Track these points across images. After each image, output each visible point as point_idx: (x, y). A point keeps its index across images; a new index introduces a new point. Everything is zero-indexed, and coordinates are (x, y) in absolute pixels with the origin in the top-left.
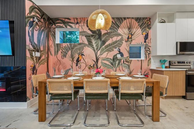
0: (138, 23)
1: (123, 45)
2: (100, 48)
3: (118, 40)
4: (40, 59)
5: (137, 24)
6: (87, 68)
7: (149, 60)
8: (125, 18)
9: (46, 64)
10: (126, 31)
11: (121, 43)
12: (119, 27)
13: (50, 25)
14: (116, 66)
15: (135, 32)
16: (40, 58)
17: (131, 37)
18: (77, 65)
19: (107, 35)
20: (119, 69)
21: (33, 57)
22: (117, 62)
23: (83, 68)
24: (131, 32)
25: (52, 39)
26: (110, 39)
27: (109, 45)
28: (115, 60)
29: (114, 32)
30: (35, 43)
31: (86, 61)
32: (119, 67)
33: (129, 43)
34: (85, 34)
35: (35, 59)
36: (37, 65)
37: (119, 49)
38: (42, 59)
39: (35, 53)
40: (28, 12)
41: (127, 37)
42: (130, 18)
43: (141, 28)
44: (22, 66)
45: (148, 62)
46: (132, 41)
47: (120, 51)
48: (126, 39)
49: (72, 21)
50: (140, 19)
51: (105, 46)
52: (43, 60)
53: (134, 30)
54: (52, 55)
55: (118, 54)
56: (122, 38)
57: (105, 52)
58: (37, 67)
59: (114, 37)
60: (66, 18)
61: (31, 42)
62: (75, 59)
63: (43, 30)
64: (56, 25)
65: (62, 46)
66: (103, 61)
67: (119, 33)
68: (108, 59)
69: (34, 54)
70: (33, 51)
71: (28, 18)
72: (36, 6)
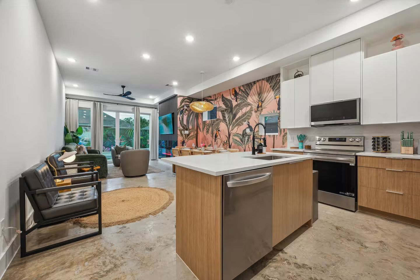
0: (270, 84)
1: (252, 116)
2: (232, 122)
3: (248, 112)
4: (188, 136)
5: (269, 86)
6: (222, 144)
7: (284, 136)
8: (255, 81)
9: (195, 139)
10: (256, 98)
11: (250, 115)
12: (249, 95)
14: (245, 143)
15: (266, 98)
17: (262, 105)
18: (215, 141)
19: (238, 107)
20: (248, 147)
22: (246, 138)
23: (219, 144)
24: (261, 99)
26: (240, 111)
27: (239, 118)
28: (245, 136)
29: (244, 102)
30: (184, 124)
31: (221, 136)
32: (248, 144)
33: (259, 112)
34: (221, 109)
35: (184, 136)
36: (186, 140)
37: (249, 122)
38: (190, 135)
39: (184, 131)
40: (180, 105)
41: (257, 106)
42: (260, 80)
43: (273, 91)
45: (283, 139)
46: (262, 110)
47: (249, 125)
48: (256, 108)
49: (212, 98)
50: (272, 78)
51: (236, 120)
52: (192, 136)
53: (265, 95)
54: (201, 131)
55: (247, 128)
56: (251, 108)
57: (235, 127)
59: (243, 108)
60: (209, 97)
61: (181, 124)
62: (214, 135)
65: (207, 123)
66: (233, 137)
67: (248, 102)
68: (239, 135)
69: (183, 133)
70: (183, 130)
71: (179, 109)
72: (186, 98)
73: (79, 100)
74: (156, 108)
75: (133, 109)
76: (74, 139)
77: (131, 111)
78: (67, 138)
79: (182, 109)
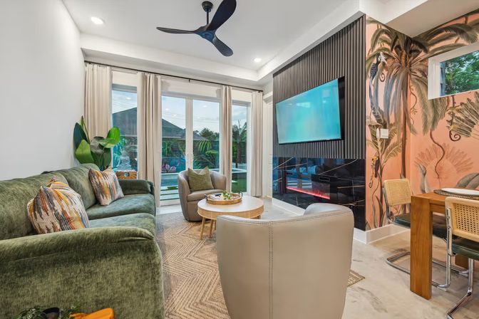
4: (388, 144)
9: (400, 154)
13: (410, 57)
16: (388, 141)
21: (376, 139)
25: (415, 92)
30: (379, 110)
35: (379, 144)
36: (383, 156)
38: (391, 143)
39: (380, 131)
40: (370, 47)
44: (357, 158)
52: (395, 145)
54: (414, 131)
58: (382, 161)
60: (472, 13)
61: (374, 109)
63: (395, 76)
64: (432, 48)
65: (454, 103)
69: (378, 134)
70: (377, 126)
71: (370, 61)
72: (383, 28)
73: (113, 68)
74: (259, 91)
75: (219, 92)
76: (98, 154)
77: (215, 95)
78: (79, 151)
79: (375, 62)
